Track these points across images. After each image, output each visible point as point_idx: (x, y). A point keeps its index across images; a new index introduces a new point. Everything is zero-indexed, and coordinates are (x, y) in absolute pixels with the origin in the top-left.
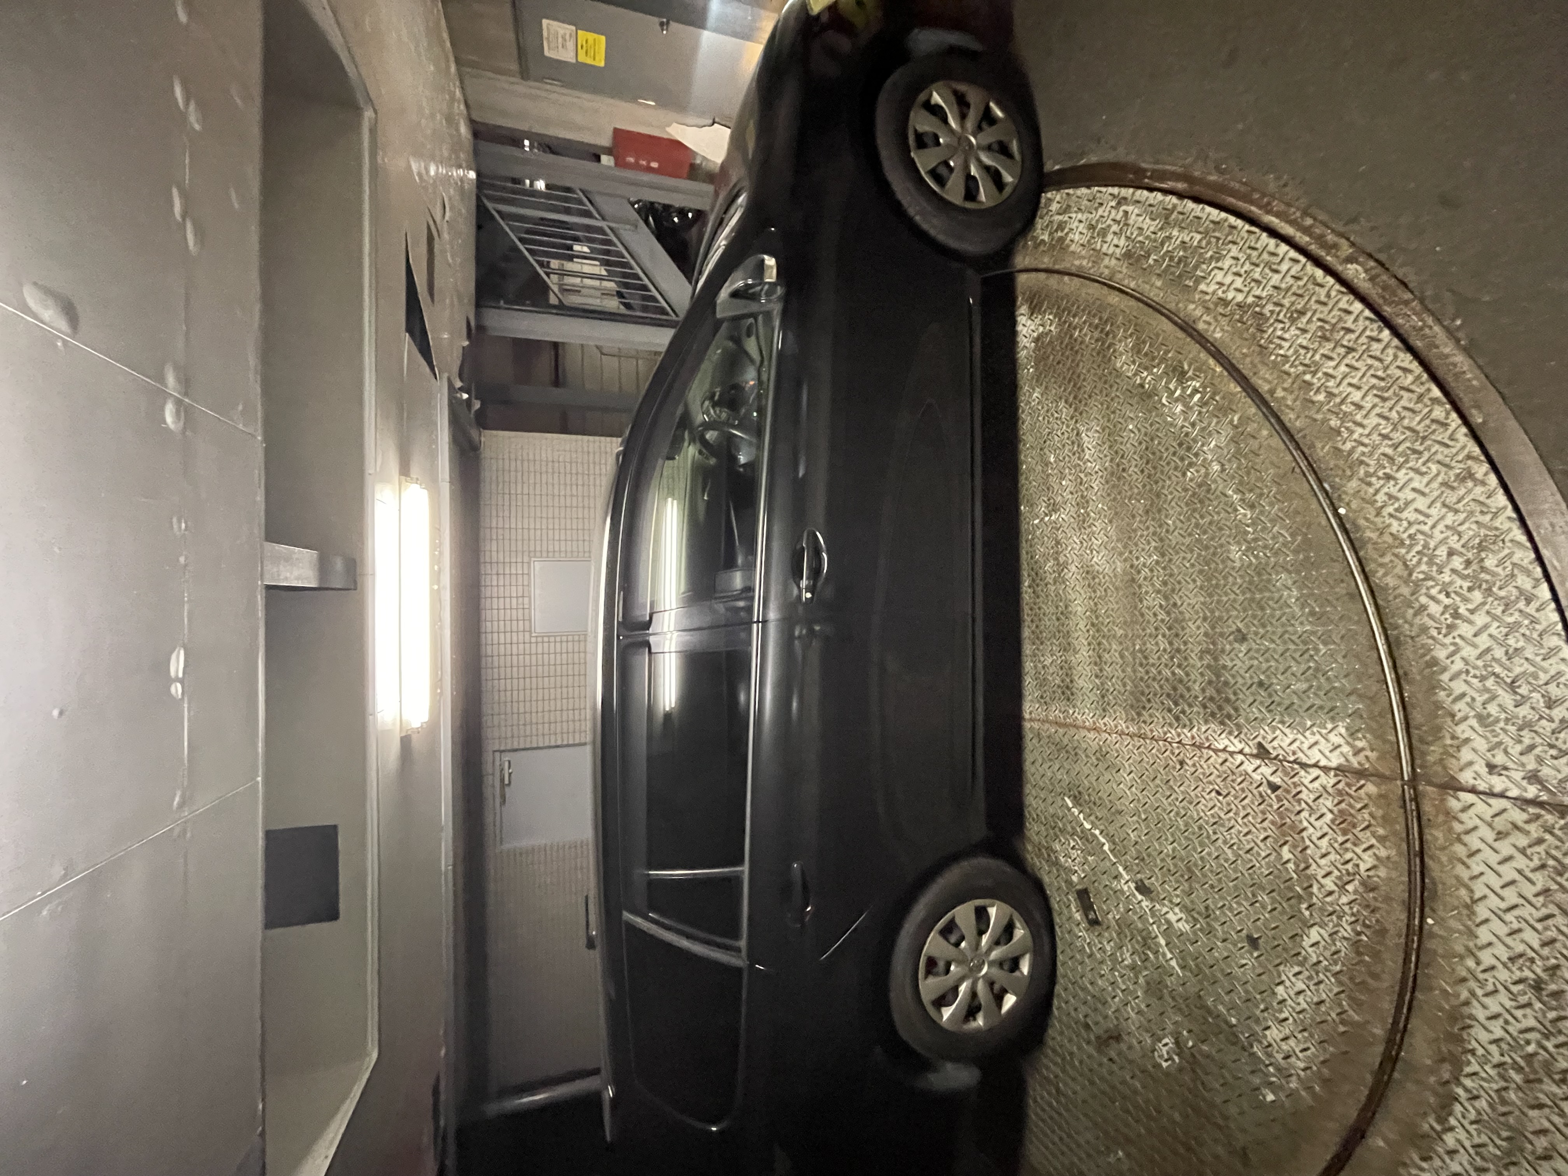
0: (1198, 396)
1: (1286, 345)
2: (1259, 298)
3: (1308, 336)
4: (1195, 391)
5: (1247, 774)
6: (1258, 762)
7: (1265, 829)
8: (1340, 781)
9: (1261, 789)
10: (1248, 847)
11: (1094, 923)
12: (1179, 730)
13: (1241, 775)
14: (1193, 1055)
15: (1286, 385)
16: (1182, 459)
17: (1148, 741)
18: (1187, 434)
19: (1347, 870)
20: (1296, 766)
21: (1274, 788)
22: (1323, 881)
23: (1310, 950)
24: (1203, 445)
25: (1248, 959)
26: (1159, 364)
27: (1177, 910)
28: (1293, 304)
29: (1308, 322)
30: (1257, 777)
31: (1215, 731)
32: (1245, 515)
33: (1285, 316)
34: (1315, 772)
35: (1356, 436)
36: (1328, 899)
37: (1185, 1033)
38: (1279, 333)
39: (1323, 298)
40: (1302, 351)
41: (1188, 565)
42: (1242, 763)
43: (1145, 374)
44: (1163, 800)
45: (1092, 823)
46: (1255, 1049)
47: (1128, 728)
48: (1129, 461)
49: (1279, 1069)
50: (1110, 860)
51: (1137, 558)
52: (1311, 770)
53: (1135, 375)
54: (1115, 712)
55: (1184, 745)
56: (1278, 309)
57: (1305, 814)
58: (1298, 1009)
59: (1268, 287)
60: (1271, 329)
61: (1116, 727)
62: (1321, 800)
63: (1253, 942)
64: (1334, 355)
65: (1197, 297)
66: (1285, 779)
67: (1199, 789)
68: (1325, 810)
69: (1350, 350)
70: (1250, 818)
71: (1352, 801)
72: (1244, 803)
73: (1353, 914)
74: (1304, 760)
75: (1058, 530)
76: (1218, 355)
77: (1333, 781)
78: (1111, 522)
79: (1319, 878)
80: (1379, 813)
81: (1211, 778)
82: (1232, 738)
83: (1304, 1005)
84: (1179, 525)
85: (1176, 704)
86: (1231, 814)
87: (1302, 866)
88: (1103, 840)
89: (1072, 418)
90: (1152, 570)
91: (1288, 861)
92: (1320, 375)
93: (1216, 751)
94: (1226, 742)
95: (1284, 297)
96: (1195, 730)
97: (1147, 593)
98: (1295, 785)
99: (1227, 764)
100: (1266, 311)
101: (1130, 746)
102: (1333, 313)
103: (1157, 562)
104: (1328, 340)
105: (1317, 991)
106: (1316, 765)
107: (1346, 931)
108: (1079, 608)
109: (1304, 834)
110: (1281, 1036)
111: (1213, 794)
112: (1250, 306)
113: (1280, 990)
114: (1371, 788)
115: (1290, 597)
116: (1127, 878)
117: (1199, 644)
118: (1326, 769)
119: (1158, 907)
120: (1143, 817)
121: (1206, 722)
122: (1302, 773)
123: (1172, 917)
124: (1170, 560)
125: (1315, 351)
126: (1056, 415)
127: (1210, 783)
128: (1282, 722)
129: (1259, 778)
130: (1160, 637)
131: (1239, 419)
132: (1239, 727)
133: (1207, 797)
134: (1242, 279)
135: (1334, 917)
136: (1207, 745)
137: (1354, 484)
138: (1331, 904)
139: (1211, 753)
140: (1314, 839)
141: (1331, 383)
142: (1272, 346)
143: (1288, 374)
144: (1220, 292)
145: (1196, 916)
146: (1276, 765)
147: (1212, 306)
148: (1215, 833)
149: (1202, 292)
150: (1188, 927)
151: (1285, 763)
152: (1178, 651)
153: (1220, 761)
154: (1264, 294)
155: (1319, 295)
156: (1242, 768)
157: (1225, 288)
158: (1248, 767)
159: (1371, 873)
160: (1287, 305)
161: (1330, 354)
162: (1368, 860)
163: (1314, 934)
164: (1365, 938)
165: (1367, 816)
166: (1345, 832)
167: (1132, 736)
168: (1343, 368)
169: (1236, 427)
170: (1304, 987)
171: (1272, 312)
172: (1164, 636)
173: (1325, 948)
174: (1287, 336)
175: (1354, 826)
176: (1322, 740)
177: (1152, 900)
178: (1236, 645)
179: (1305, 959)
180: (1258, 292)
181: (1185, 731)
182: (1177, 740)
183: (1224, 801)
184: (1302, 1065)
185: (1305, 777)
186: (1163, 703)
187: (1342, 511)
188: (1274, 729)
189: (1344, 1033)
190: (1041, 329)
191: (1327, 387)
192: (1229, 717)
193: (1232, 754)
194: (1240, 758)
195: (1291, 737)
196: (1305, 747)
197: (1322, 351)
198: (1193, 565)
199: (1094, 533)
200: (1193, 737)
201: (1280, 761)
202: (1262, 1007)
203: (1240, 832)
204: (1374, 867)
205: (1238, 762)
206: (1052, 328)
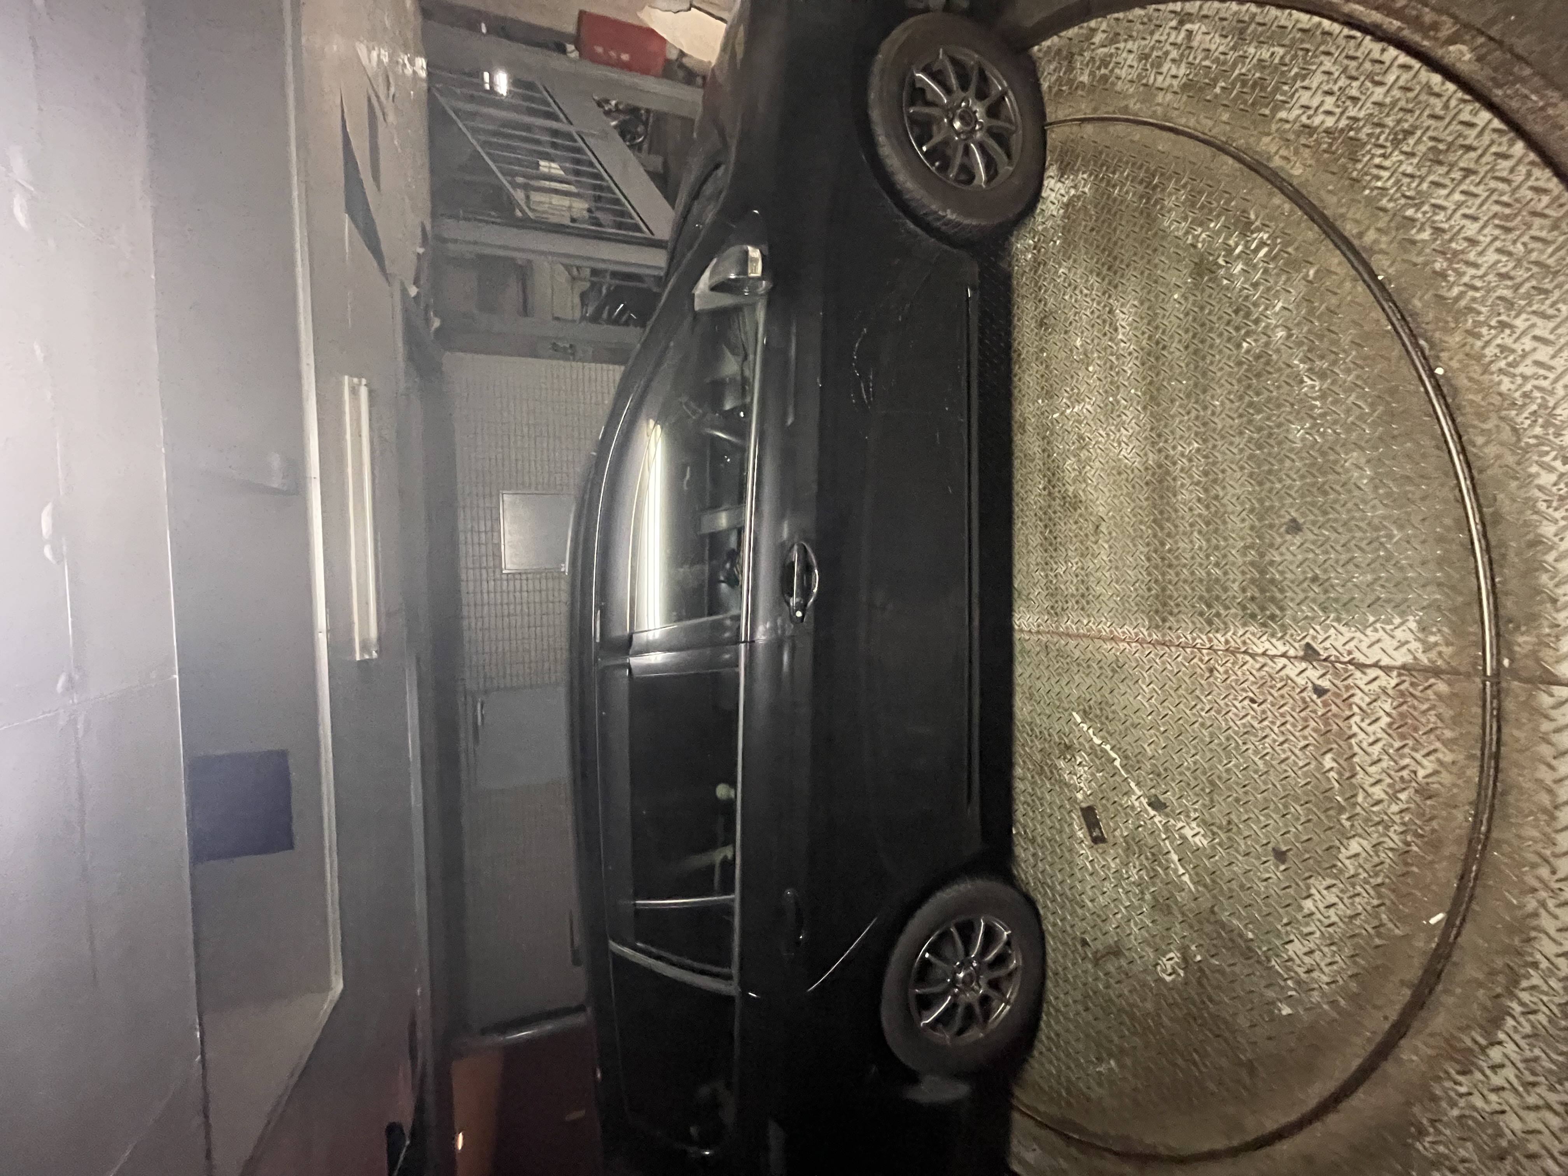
0: (1265, 250)
1: (1385, 174)
2: (1355, 119)
3: (1415, 161)
4: (1262, 244)
5: (1288, 677)
6: (1304, 665)
7: (1305, 738)
8: (1404, 681)
9: (1304, 694)
10: (1283, 756)
11: (1098, 840)
12: (1211, 635)
13: (1282, 680)
14: (1201, 970)
15: (1381, 224)
16: (1237, 329)
17: (1173, 649)
18: (1247, 298)
19: (1402, 778)
20: (1350, 667)
21: (1320, 691)
22: (1371, 790)
23: (1347, 862)
24: (1266, 309)
25: (1274, 871)
26: (1218, 216)
27: (1194, 824)
28: (1399, 122)
29: (1416, 143)
30: (1301, 681)
31: (1253, 634)
32: (1313, 387)
33: (1386, 140)
34: (1372, 673)
35: (1466, 279)
36: (1375, 809)
37: (1193, 948)
38: (1377, 161)
39: (1438, 111)
40: (1406, 180)
41: (1235, 451)
42: (1284, 667)
43: (1200, 230)
44: (1188, 712)
45: (1102, 738)
46: (1273, 963)
47: (1150, 635)
48: (1172, 337)
49: (1299, 982)
50: (1121, 775)
51: (1174, 448)
52: (1368, 671)
53: (1187, 233)
54: (1136, 619)
55: (1215, 651)
56: (1378, 130)
57: (1357, 719)
58: (1327, 922)
59: (1368, 104)
60: (1368, 157)
61: (1137, 634)
62: (1379, 703)
63: (1280, 856)
64: (1447, 181)
65: (1274, 127)
66: (1336, 682)
67: (1231, 697)
68: (1382, 713)
69: (1468, 172)
70: (1288, 726)
71: (1416, 703)
72: (1281, 711)
73: (1404, 824)
74: (1362, 659)
75: (1080, 423)
76: (1296, 196)
77: (1394, 682)
78: (1145, 408)
79: (1366, 787)
80: (1448, 713)
81: (1245, 685)
82: (1274, 641)
83: (1334, 918)
84: (1228, 404)
85: (1209, 606)
86: (1266, 723)
87: (1347, 774)
88: (1114, 755)
89: (1104, 294)
90: (1190, 460)
91: (1332, 769)
92: (1426, 208)
93: (1253, 656)
94: (1267, 645)
95: (1388, 115)
96: (1230, 634)
97: (1183, 485)
98: (1348, 688)
99: (1266, 669)
100: (1362, 136)
101: (1151, 655)
102: (1451, 128)
103: (1198, 450)
104: (1440, 163)
105: (1353, 904)
106: (1376, 665)
107: (1394, 840)
108: (1101, 508)
109: (1353, 741)
110: (1306, 949)
111: (1247, 702)
112: (1342, 130)
113: (1308, 905)
114: (1442, 687)
115: (1361, 477)
116: (1139, 793)
117: (1242, 539)
118: (1387, 669)
119: (1172, 821)
120: (1162, 729)
121: (1244, 625)
122: (1358, 674)
123: (1188, 832)
124: (1214, 447)
125: (1422, 179)
126: (1085, 291)
127: (1244, 690)
128: (1338, 620)
129: (1303, 682)
130: (1196, 534)
131: (1317, 272)
132: (1284, 628)
133: (1239, 705)
134: (1334, 99)
135: (1380, 828)
136: (1243, 649)
137: (1457, 338)
138: (1377, 814)
139: (1248, 658)
140: (1365, 745)
141: (1441, 216)
142: (1368, 178)
143: (1384, 210)
144: (1304, 119)
145: (1215, 829)
146: (1325, 667)
147: (1292, 137)
148: (1244, 743)
149: (1281, 120)
150: (1205, 842)
151: (1338, 665)
152: (1217, 548)
153: (1258, 666)
154: (1362, 114)
155: (1433, 107)
156: (1282, 673)
157: (1311, 112)
158: (1292, 671)
159: (1430, 780)
160: (1391, 124)
161: (1442, 180)
162: (1429, 765)
163: (1355, 846)
164: (1415, 848)
165: (1433, 719)
166: (1403, 737)
167: (1154, 644)
168: (1457, 197)
169: (1310, 282)
170: (1337, 900)
171: (1369, 135)
172: (1200, 532)
173: (1366, 859)
174: (1387, 163)
175: (1416, 729)
176: (1386, 636)
177: (1167, 815)
178: (1289, 537)
179: (1341, 871)
180: (1352, 112)
181: (1219, 636)
182: (1208, 646)
183: (1259, 709)
184: (1326, 979)
185: (1360, 679)
186: (1194, 607)
187: (1439, 371)
188: (1326, 629)
189: (1377, 947)
190: (1073, 192)
191: (1434, 222)
192: (1273, 617)
193: (1272, 658)
194: (1283, 661)
195: (1348, 635)
196: (1363, 647)
197: (1431, 178)
198: (1241, 451)
199: (1124, 422)
200: (1227, 642)
201: (1331, 662)
202: (1285, 921)
203: (1275, 741)
204: (1436, 773)
205: (1280, 666)
206: (1086, 190)
